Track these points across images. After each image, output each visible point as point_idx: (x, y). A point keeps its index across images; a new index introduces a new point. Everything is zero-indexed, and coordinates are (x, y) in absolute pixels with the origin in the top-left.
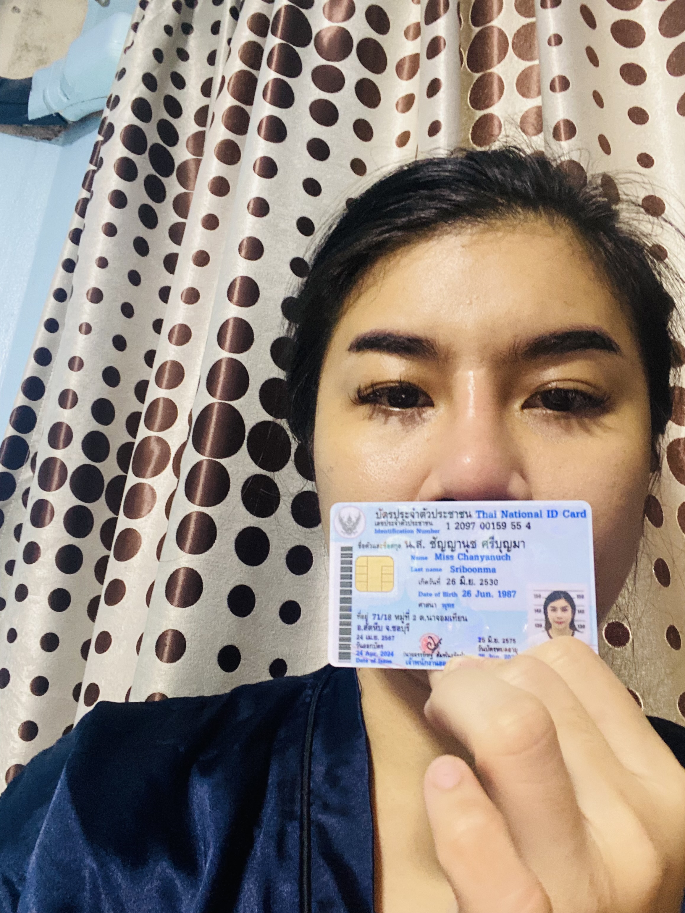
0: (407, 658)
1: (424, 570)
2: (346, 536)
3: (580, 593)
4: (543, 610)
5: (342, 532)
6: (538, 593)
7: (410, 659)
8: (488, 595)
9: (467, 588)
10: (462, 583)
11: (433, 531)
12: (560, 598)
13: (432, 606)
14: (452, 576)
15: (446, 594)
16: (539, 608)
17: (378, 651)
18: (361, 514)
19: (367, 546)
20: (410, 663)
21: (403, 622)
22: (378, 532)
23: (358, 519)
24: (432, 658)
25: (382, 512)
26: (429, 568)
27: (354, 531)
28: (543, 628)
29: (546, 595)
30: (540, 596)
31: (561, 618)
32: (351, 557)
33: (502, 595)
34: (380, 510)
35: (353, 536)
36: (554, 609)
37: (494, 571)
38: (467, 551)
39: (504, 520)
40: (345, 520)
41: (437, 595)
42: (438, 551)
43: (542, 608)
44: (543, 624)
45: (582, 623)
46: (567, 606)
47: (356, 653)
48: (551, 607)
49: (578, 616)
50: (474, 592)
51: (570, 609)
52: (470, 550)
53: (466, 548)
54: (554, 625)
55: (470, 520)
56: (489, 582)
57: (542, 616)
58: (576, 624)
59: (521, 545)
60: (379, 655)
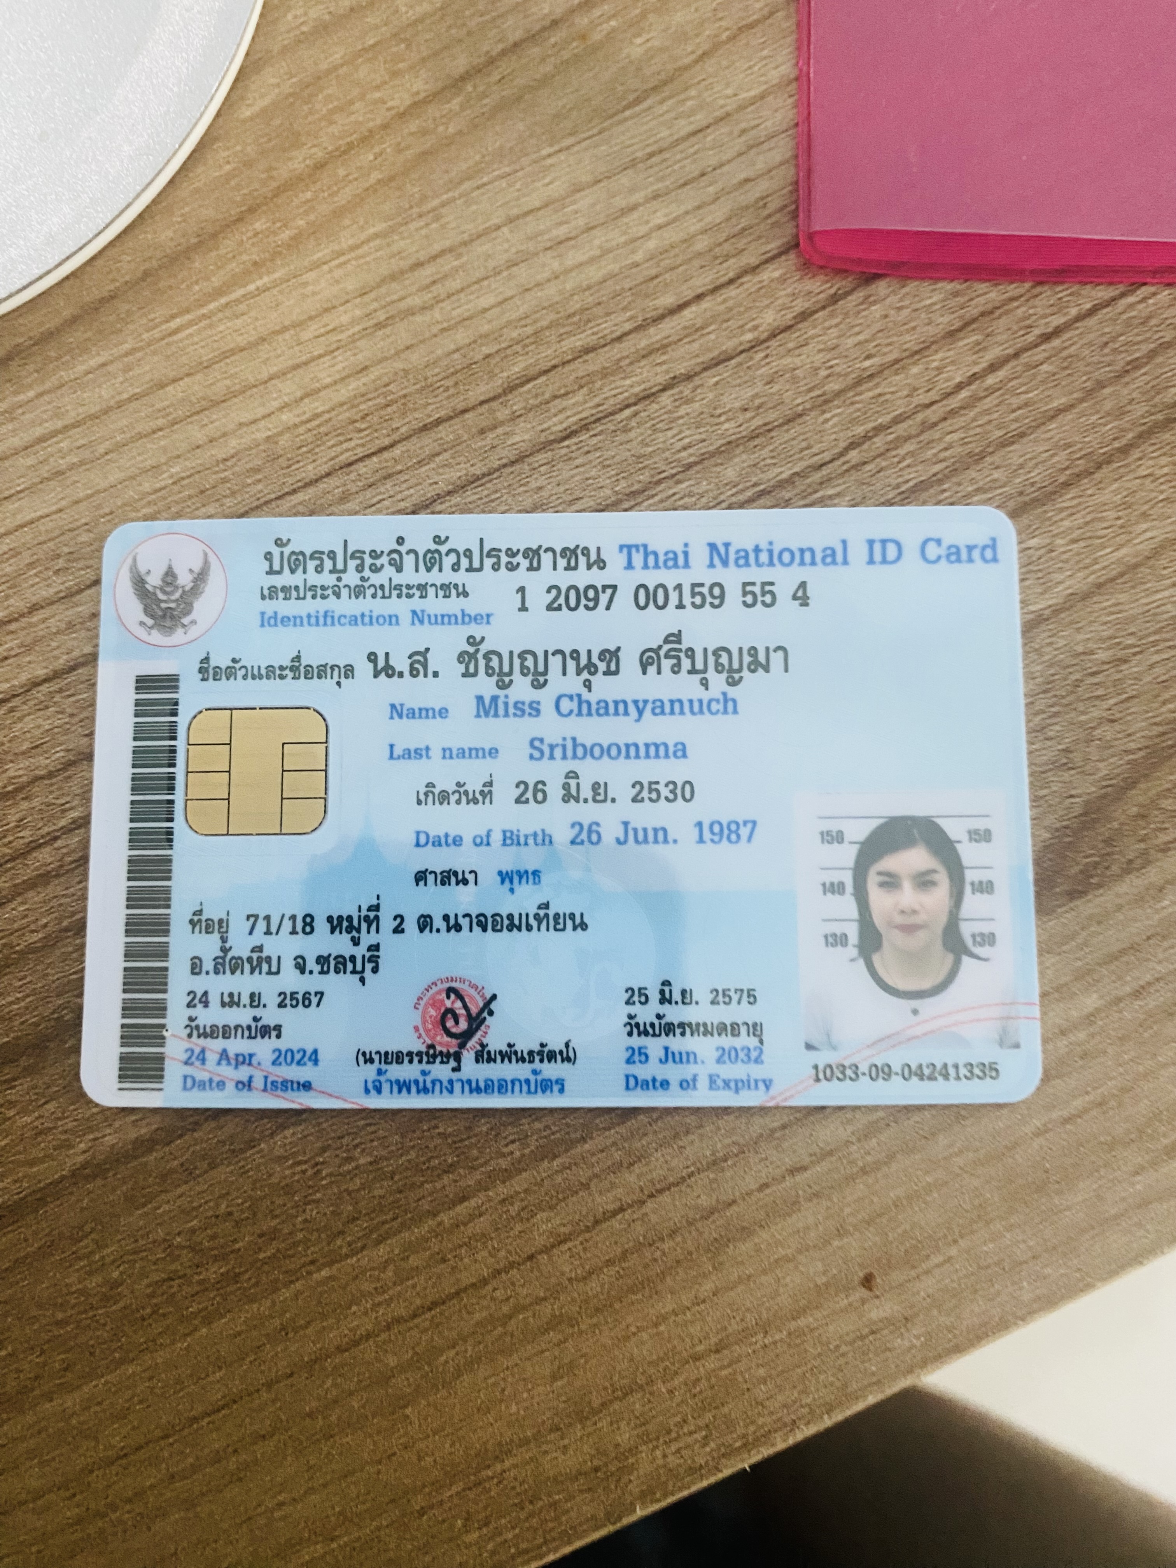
0: (369, 1072)
1: (436, 753)
2: (156, 637)
3: (980, 824)
4: (849, 888)
5: (142, 623)
6: (834, 826)
7: (380, 1072)
8: (661, 835)
9: (587, 813)
10: (567, 797)
11: (466, 618)
12: (908, 843)
13: (465, 882)
14: (532, 773)
15: (510, 839)
16: (835, 877)
17: (263, 1048)
18: (212, 558)
19: (230, 673)
20: (379, 1090)
21: (356, 942)
22: (269, 621)
23: (201, 578)
24: (457, 1069)
25: (287, 551)
26: (455, 745)
27: (186, 621)
28: (852, 951)
29: (859, 831)
30: (839, 838)
31: (914, 912)
32: (174, 713)
33: (707, 835)
34: (279, 543)
35: (179, 637)
36: (891, 882)
37: (681, 751)
38: (588, 685)
39: (720, 574)
40: (154, 581)
41: (483, 841)
42: (486, 685)
43: (847, 878)
44: (853, 932)
45: (985, 928)
46: (934, 871)
47: (185, 1057)
48: (880, 873)
49: (972, 903)
50: (611, 831)
51: (943, 878)
52: (598, 680)
53: (585, 675)
54: (892, 938)
55: (597, 578)
56: (665, 792)
57: (847, 906)
58: (967, 930)
59: (777, 659)
60: (267, 1064)
